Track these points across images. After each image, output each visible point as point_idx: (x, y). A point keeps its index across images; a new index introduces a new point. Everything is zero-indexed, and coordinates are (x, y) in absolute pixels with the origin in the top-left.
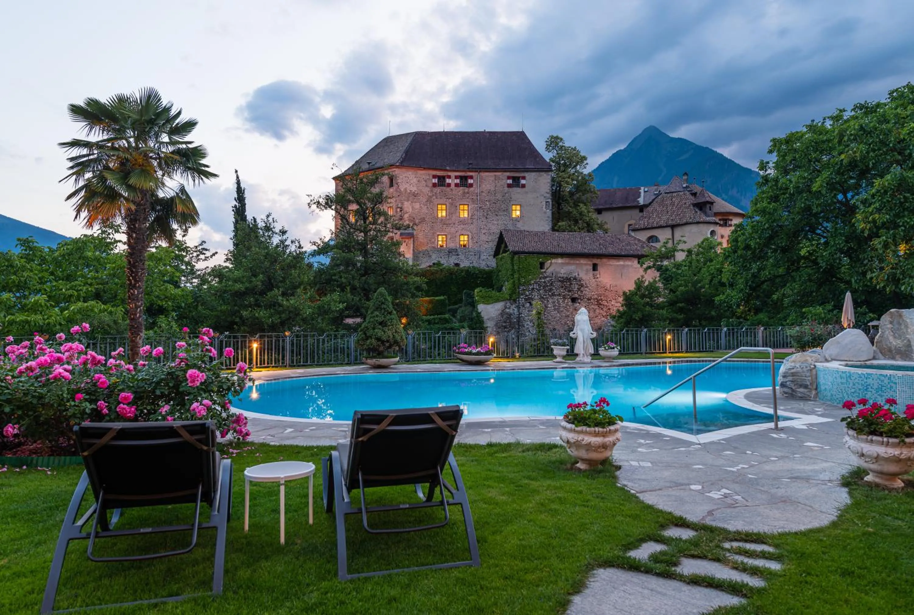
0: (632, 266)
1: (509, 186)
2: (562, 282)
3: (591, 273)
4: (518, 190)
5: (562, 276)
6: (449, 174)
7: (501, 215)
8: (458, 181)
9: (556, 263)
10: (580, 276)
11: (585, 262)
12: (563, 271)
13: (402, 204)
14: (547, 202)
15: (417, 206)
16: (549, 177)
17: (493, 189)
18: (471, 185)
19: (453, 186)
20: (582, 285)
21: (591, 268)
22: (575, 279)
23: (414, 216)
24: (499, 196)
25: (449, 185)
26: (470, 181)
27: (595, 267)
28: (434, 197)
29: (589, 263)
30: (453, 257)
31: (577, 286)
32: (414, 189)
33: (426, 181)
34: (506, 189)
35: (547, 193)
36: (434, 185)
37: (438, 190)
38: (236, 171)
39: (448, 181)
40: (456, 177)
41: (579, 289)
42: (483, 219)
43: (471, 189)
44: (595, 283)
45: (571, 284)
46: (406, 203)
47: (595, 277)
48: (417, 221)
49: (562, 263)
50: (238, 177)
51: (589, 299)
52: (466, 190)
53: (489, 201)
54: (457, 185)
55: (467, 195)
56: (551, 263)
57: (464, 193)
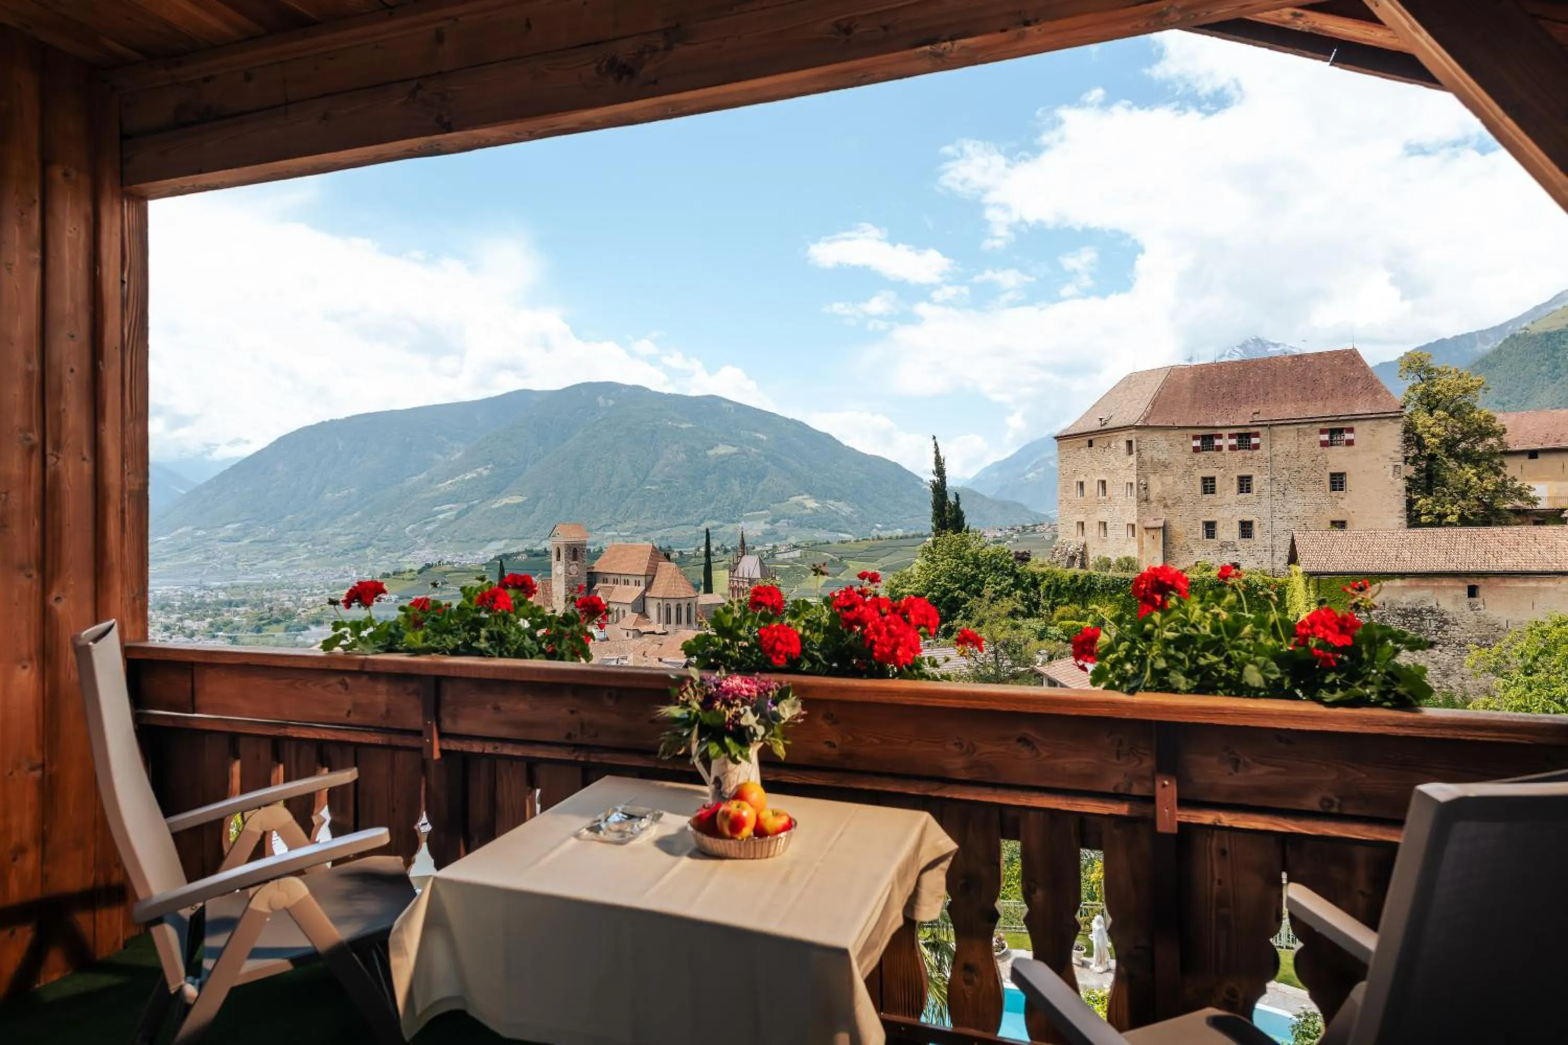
0: (1555, 589)
1: (1324, 444)
2: (1405, 616)
3: (1466, 600)
4: (1342, 449)
5: (1404, 606)
6: (1219, 432)
7: (1309, 491)
8: (1234, 442)
9: (1391, 587)
10: (1442, 607)
11: (1451, 584)
12: (1404, 600)
13: (1146, 478)
14: (1396, 466)
15: (1170, 480)
16: (1399, 426)
17: (1294, 450)
18: (1257, 447)
19: (1226, 449)
20: (1446, 622)
21: (1466, 593)
22: (1431, 611)
23: (1165, 495)
24: (1306, 461)
25: (1219, 448)
26: (1254, 441)
27: (1472, 592)
28: (1196, 467)
29: (1461, 584)
30: (1229, 554)
31: (1434, 624)
32: (1163, 457)
33: (1182, 444)
34: (1319, 449)
35: (1395, 452)
36: (1196, 450)
37: (1202, 456)
38: (934, 438)
39: (1217, 442)
40: (1231, 436)
41: (1439, 628)
42: (1280, 496)
43: (1258, 452)
44: (1475, 618)
45: (1422, 620)
46: (1152, 477)
47: (1472, 607)
48: (1169, 502)
49: (1403, 587)
50: (936, 444)
51: (1459, 645)
52: (1248, 453)
53: (1288, 469)
54: (1232, 448)
55: (1250, 462)
56: (1381, 586)
57: (1245, 458)
